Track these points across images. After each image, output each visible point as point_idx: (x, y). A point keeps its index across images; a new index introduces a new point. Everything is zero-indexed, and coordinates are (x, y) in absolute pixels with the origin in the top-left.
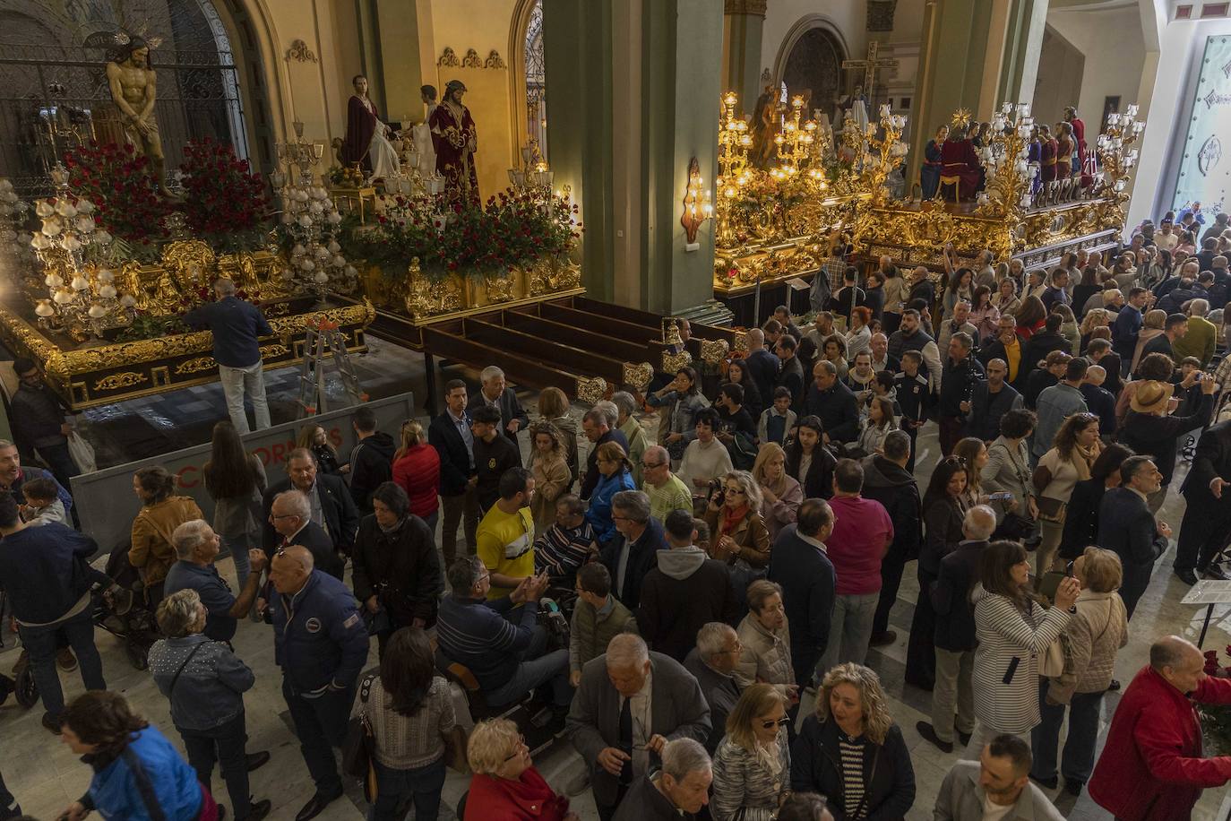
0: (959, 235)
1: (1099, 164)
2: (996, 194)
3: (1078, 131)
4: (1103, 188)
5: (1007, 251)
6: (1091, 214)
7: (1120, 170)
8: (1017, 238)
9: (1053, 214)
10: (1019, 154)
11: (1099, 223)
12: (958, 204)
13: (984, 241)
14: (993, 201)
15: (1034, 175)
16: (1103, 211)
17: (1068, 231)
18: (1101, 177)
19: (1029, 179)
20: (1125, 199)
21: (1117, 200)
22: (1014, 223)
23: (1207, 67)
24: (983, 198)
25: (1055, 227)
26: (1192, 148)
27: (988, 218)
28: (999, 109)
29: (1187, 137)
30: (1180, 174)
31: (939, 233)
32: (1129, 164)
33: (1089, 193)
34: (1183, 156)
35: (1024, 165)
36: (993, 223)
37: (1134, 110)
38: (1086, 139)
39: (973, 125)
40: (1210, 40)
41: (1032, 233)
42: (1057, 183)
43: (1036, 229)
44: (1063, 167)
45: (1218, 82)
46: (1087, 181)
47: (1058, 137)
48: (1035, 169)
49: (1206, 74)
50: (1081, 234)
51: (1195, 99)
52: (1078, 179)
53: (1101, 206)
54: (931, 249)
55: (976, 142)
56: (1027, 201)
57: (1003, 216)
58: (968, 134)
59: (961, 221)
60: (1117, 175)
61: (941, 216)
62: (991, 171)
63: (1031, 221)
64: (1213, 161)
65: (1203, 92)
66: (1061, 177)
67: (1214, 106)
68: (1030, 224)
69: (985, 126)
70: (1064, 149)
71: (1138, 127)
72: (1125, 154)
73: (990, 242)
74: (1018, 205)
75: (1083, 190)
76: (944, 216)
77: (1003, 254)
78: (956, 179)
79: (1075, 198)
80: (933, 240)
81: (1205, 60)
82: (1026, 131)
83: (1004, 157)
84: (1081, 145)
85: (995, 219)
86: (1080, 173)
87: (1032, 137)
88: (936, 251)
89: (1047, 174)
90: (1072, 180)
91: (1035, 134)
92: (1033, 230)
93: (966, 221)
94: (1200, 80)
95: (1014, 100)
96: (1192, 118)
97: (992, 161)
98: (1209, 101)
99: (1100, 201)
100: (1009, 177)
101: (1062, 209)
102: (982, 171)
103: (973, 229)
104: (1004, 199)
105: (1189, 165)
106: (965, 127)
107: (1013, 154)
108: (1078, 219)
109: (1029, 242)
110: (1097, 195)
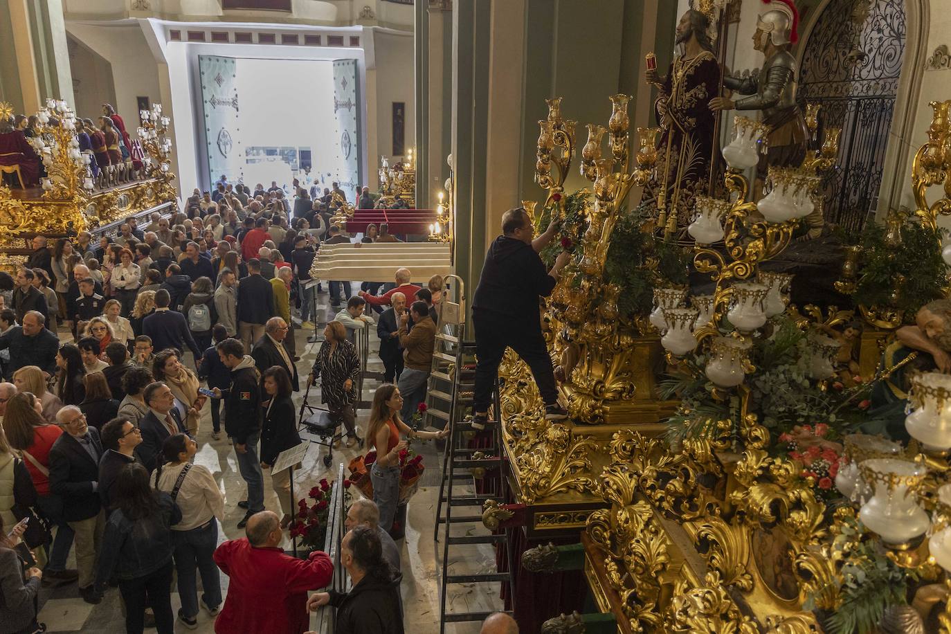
0: (34, 218)
1: (145, 151)
2: (59, 179)
3: (119, 124)
4: (153, 170)
5: (84, 229)
6: (149, 191)
7: (162, 155)
8: (89, 216)
9: (116, 194)
10: (70, 144)
11: (157, 198)
12: (24, 191)
13: (60, 221)
14: (58, 186)
15: (89, 161)
16: (158, 189)
17: (134, 206)
18: (149, 161)
19: (85, 165)
20: (172, 178)
21: (167, 180)
22: (82, 204)
23: (205, 78)
24: (46, 183)
25: (122, 204)
26: (212, 137)
27: (57, 200)
28: (44, 104)
29: (206, 130)
30: (209, 157)
31: (13, 218)
32: (167, 150)
33: (142, 173)
34: (207, 144)
35: (77, 153)
36: (64, 205)
37: (158, 108)
38: (127, 130)
39: (19, 119)
40: (200, 58)
41: (103, 211)
42: (112, 167)
43: (105, 207)
44: (113, 153)
45: (215, 91)
46: (138, 165)
47: (103, 129)
48: (88, 156)
49: (205, 83)
50: (145, 208)
51: (203, 102)
52: (130, 163)
53: (154, 184)
54: (8, 234)
55: (29, 132)
56: (89, 184)
57: (71, 198)
58: (17, 126)
59: (32, 205)
60: (161, 159)
61: (10, 202)
62: (47, 160)
63: (99, 201)
64: (228, 147)
65: (207, 97)
66: (115, 163)
67: (217, 106)
68: (99, 203)
69: (33, 120)
70: (110, 139)
71: (166, 121)
72: (163, 143)
73: (65, 222)
74: (82, 188)
75: (138, 173)
76: (14, 202)
77: (80, 231)
78: (16, 168)
79: (132, 179)
80: (8, 225)
81: (201, 73)
82: (70, 123)
83: (58, 146)
84: (125, 137)
85: (63, 201)
86: (130, 158)
87: (78, 130)
88: (15, 235)
89: (101, 160)
90: (126, 165)
91: (79, 127)
92: (103, 207)
93: (37, 205)
94: (202, 87)
95: (56, 96)
96: (205, 116)
97: (47, 150)
98: (213, 103)
99: (151, 181)
100: (66, 163)
101: (122, 190)
102: (39, 160)
103: (47, 212)
104: (67, 182)
105: (213, 149)
106: (10, 120)
107: (65, 143)
108: (139, 196)
109: (102, 218)
110: (150, 176)
